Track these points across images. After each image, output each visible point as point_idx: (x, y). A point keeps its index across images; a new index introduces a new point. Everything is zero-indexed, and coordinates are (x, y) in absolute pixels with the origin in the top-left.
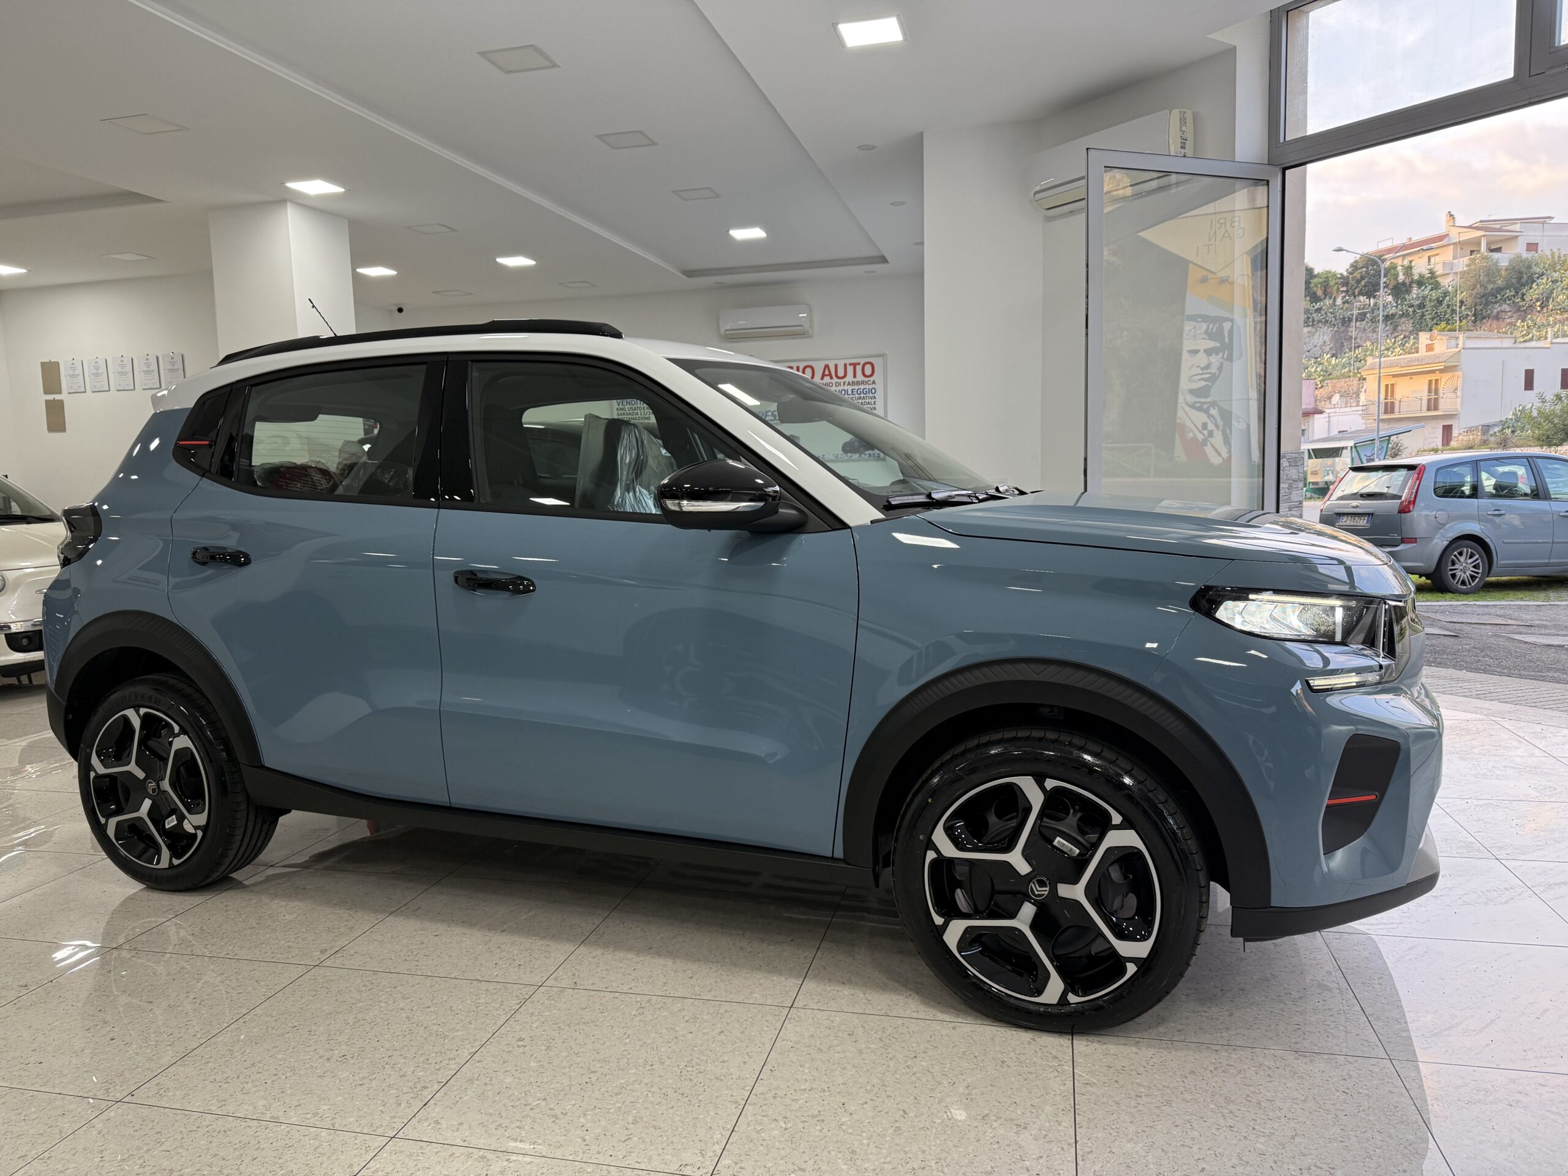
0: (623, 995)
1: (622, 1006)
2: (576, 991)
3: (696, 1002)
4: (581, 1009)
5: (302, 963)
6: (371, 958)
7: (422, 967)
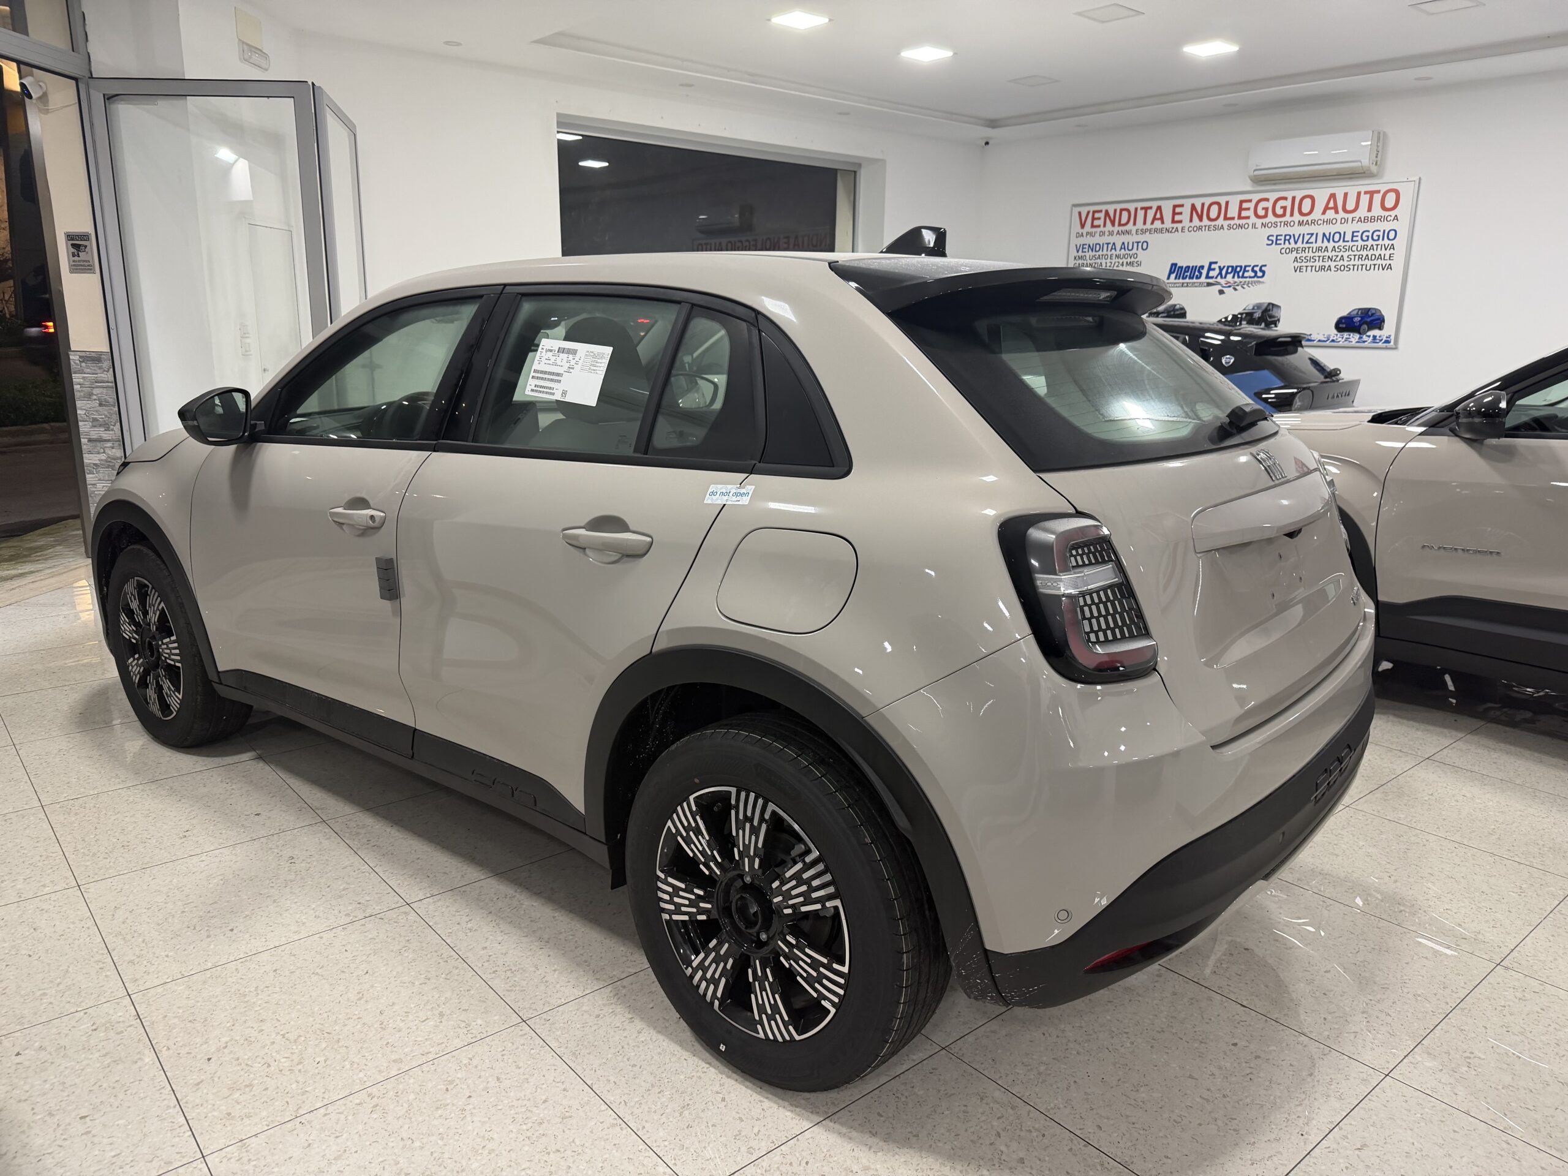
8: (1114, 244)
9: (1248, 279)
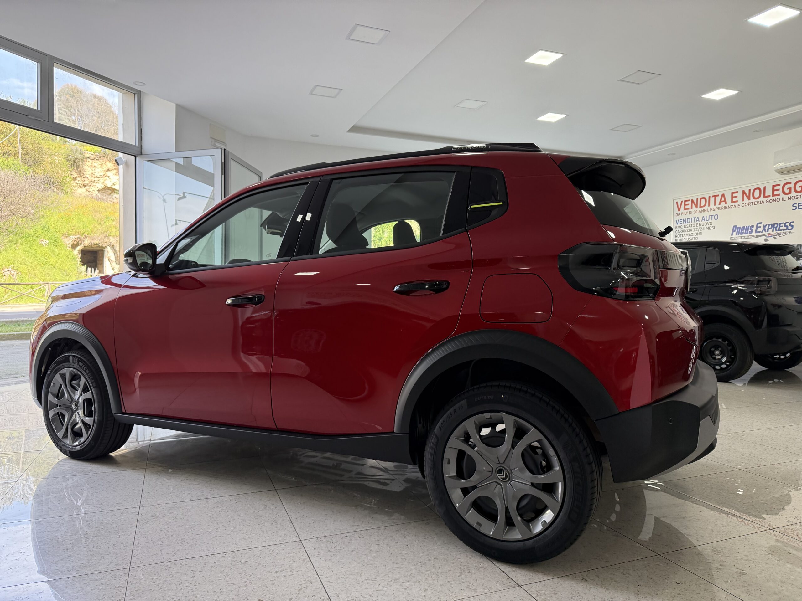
8: (698, 218)
9: (783, 231)
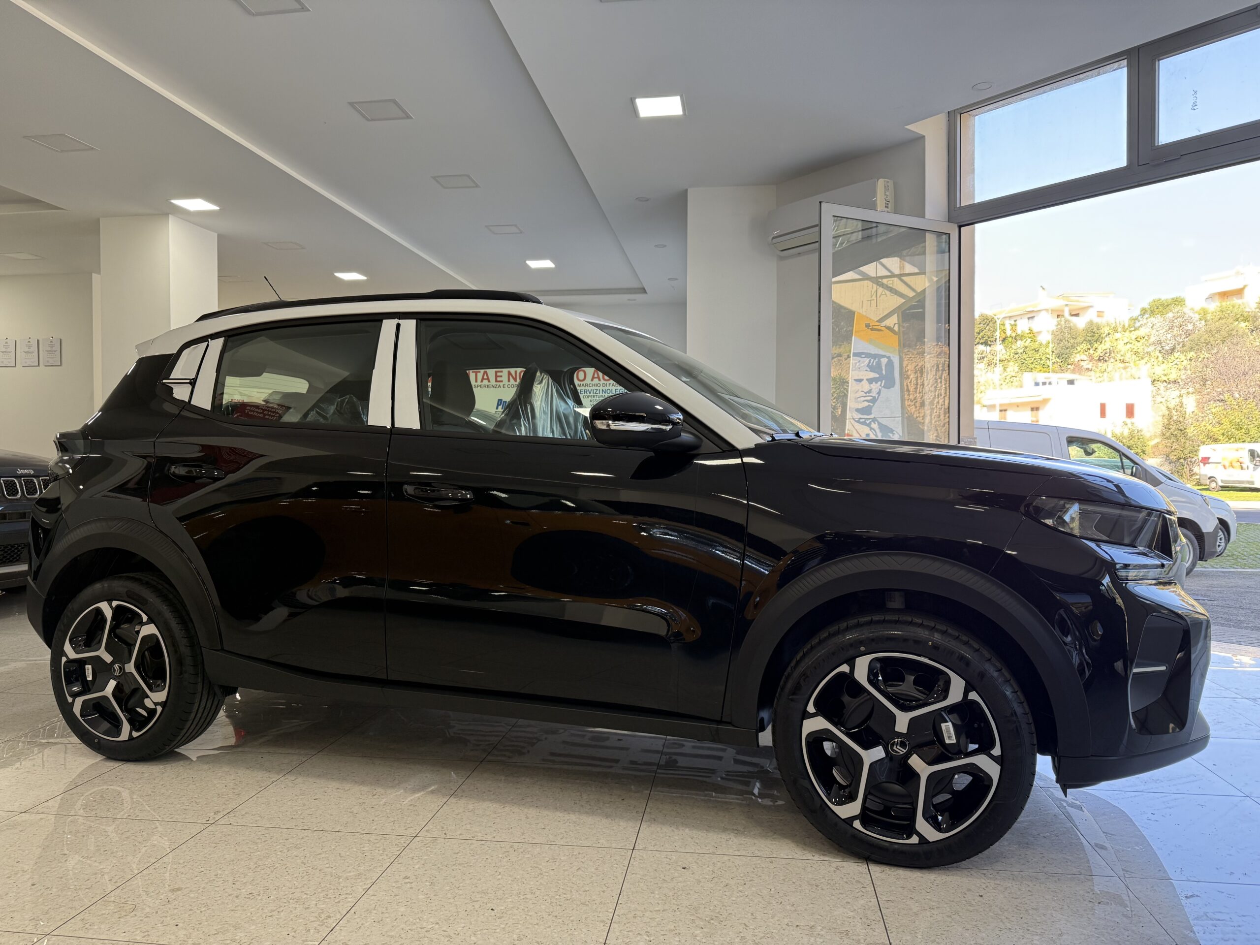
0: (489, 843)
1: (490, 851)
2: (447, 840)
3: (552, 847)
4: (455, 853)
5: (199, 821)
6: (260, 816)
7: (308, 824)
